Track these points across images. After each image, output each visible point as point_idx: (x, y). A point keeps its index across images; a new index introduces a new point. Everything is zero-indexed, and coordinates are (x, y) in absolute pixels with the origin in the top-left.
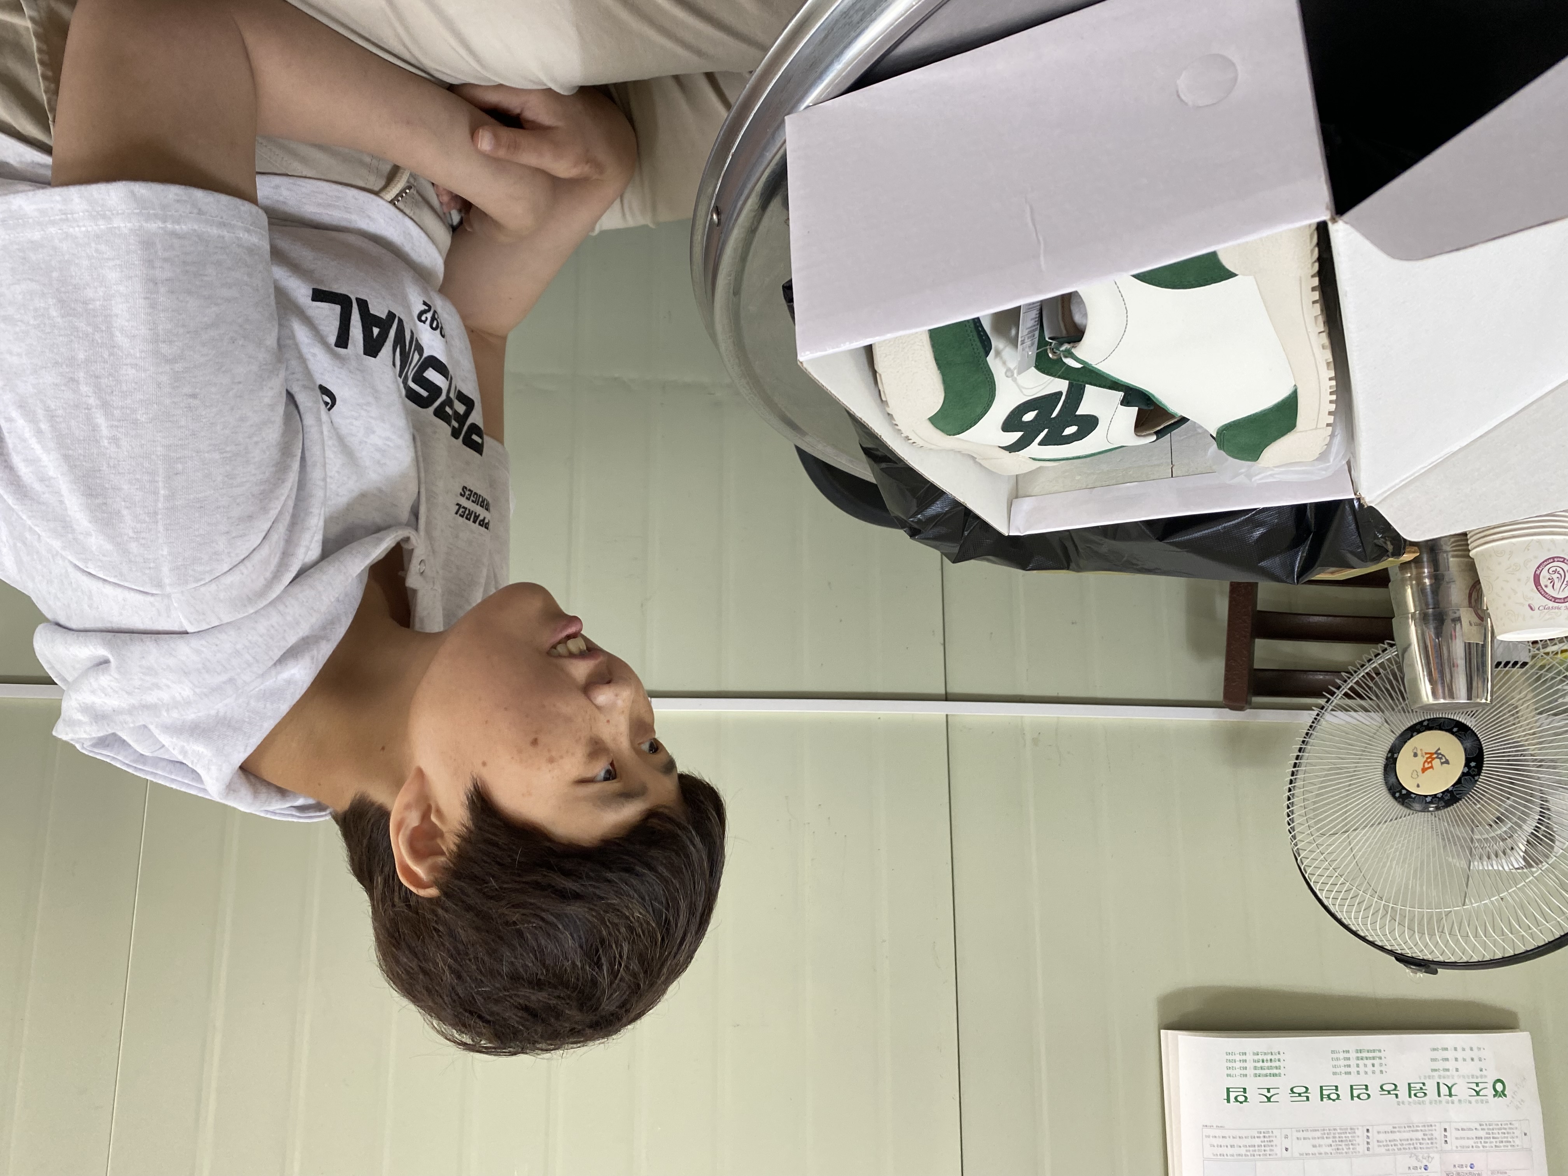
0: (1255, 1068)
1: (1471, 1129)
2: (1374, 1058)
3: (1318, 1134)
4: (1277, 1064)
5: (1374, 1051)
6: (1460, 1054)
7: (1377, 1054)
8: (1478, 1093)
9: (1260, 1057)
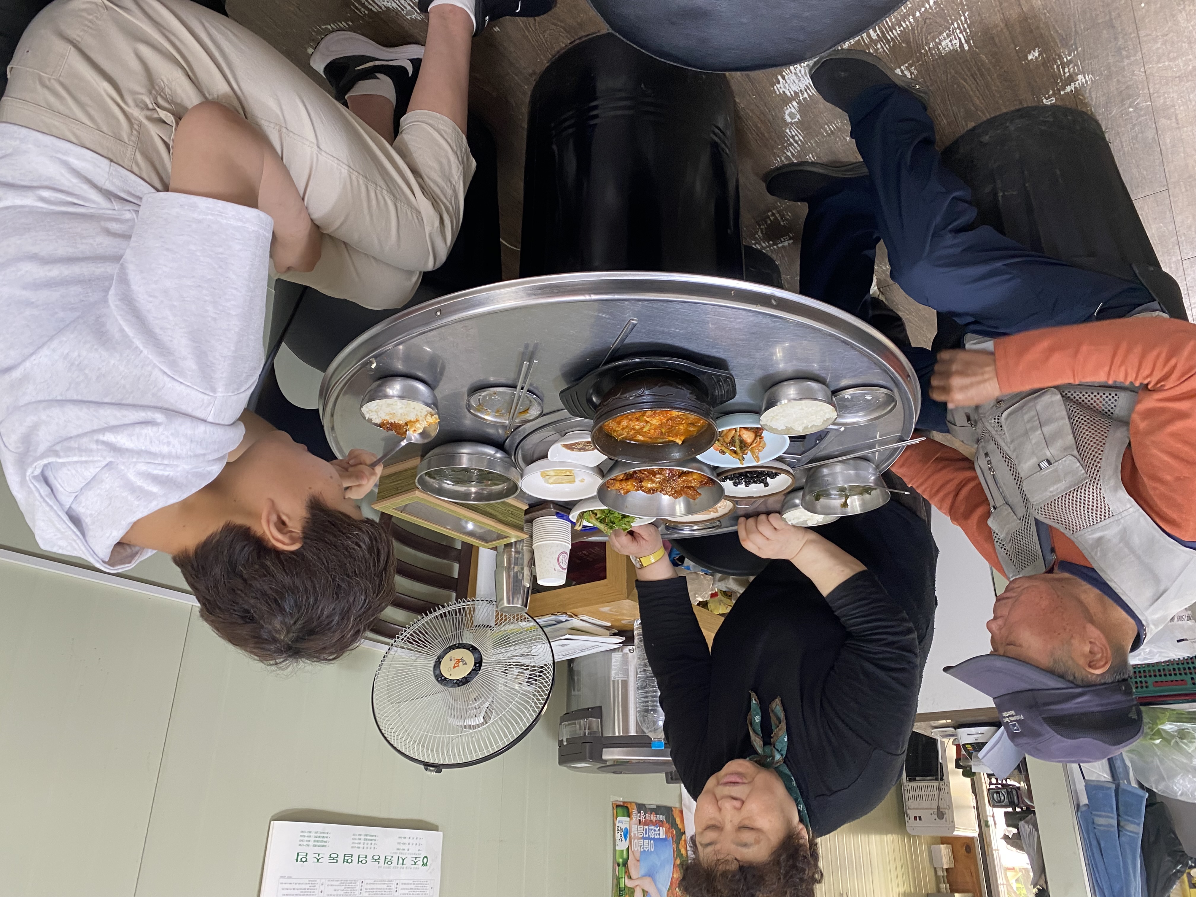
0: (315, 841)
1: (408, 884)
2: (372, 840)
3: (338, 883)
4: (325, 839)
5: (373, 836)
6: (411, 841)
7: (374, 838)
8: (415, 863)
9: (318, 835)
